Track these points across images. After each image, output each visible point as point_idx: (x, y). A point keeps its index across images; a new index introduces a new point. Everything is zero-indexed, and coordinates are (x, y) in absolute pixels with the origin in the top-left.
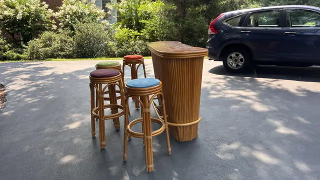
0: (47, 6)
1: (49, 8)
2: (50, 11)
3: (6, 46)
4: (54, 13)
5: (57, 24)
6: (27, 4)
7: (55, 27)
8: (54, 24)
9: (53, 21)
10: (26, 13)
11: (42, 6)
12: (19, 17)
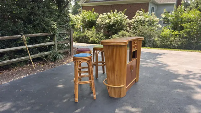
0: (127, 17)
1: (127, 18)
2: (128, 19)
3: (103, 37)
4: (129, 21)
5: (129, 27)
6: (117, 17)
7: (128, 28)
8: (128, 27)
9: (128, 25)
10: (115, 21)
11: (124, 17)
12: (111, 23)
